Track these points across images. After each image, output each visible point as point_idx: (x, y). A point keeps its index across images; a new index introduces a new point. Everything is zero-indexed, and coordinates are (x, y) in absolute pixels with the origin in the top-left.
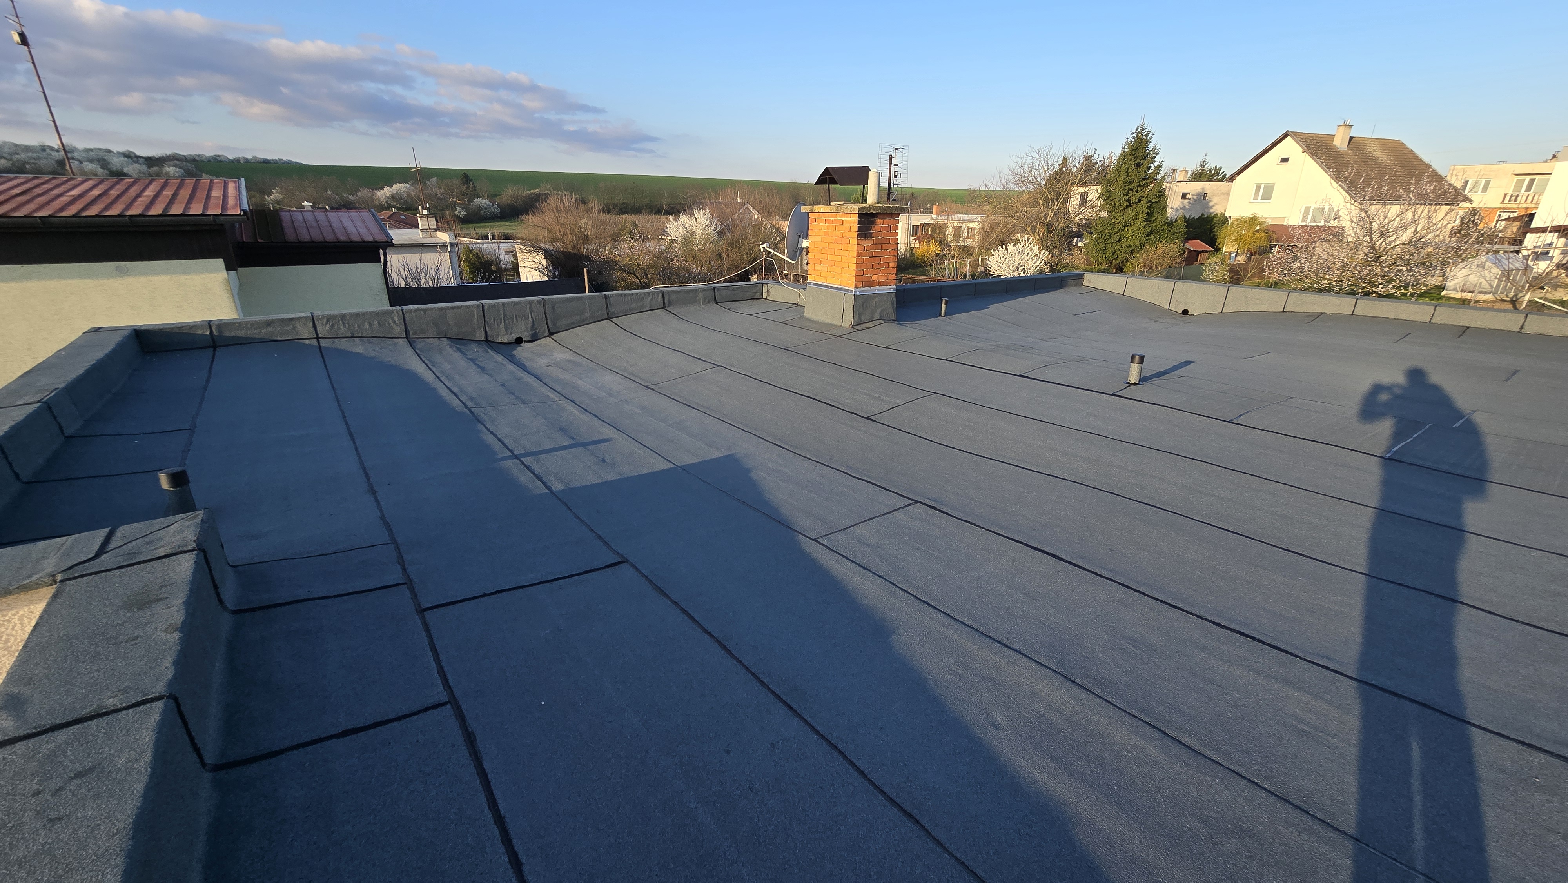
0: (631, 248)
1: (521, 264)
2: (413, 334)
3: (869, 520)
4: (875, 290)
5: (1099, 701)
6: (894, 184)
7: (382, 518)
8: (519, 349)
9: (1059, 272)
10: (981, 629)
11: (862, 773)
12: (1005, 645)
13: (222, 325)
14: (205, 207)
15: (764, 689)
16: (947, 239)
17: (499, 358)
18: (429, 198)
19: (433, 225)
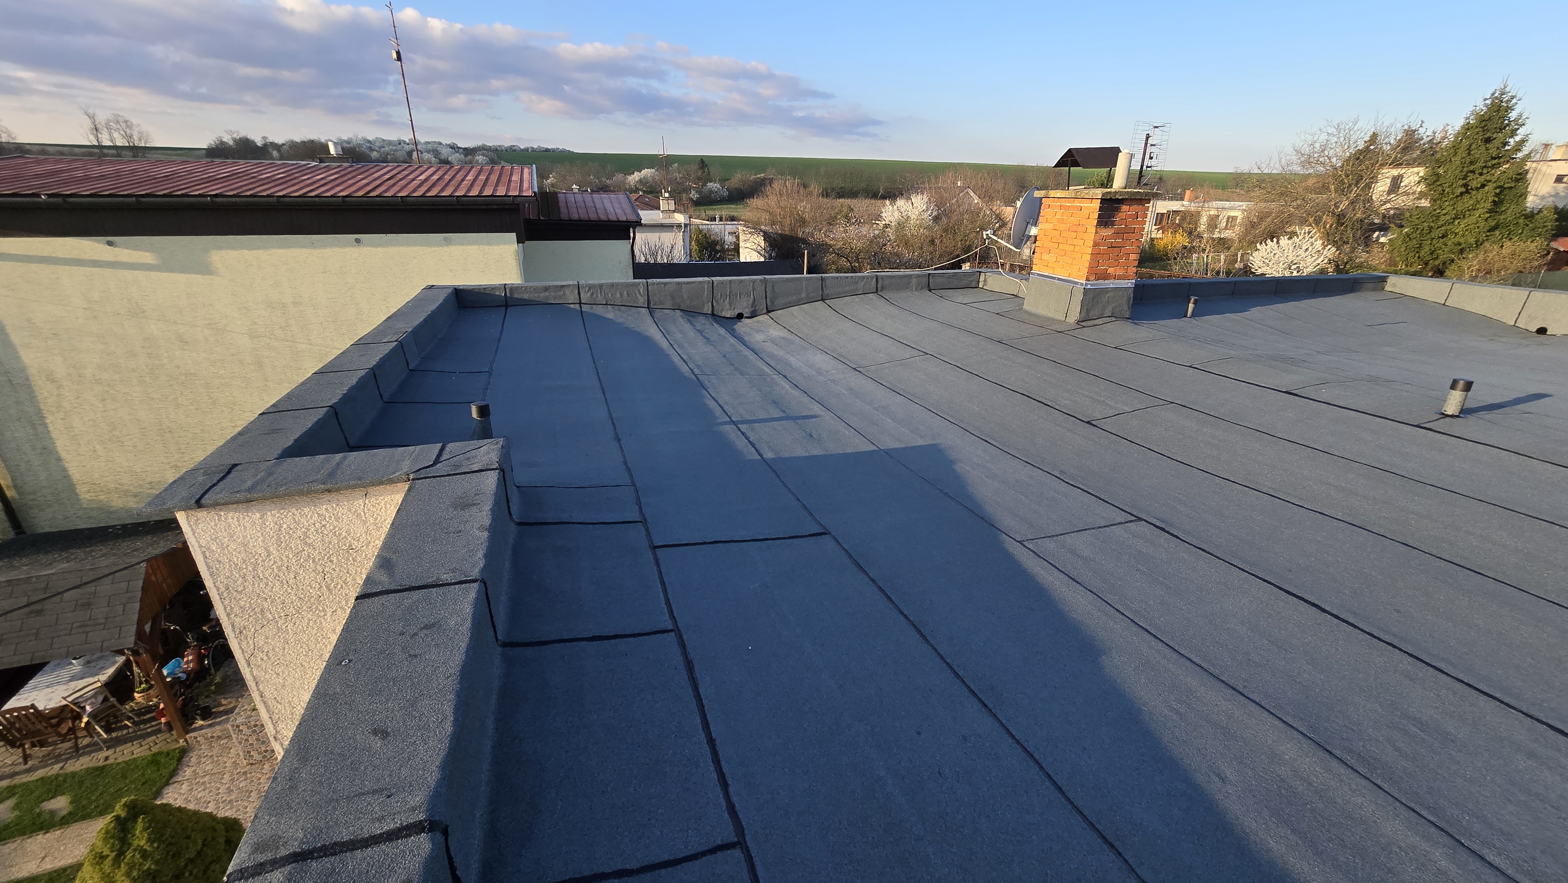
0: (846, 231)
1: (742, 244)
2: (653, 305)
3: (1082, 530)
4: (1111, 284)
5: (1364, 782)
6: (1147, 167)
7: (625, 463)
8: (739, 324)
9: (1347, 272)
10: (1212, 670)
11: (1059, 789)
12: (1240, 693)
13: (513, 288)
14: (508, 190)
15: (958, 681)
16: (1198, 229)
17: (722, 331)
18: (670, 182)
19: (672, 207)
